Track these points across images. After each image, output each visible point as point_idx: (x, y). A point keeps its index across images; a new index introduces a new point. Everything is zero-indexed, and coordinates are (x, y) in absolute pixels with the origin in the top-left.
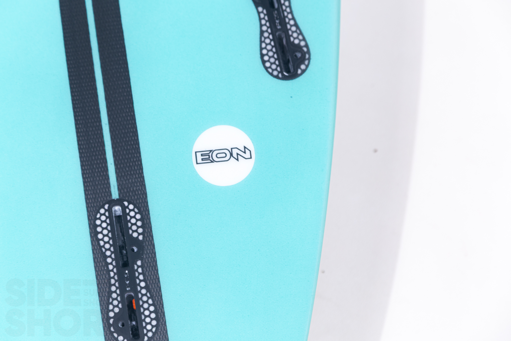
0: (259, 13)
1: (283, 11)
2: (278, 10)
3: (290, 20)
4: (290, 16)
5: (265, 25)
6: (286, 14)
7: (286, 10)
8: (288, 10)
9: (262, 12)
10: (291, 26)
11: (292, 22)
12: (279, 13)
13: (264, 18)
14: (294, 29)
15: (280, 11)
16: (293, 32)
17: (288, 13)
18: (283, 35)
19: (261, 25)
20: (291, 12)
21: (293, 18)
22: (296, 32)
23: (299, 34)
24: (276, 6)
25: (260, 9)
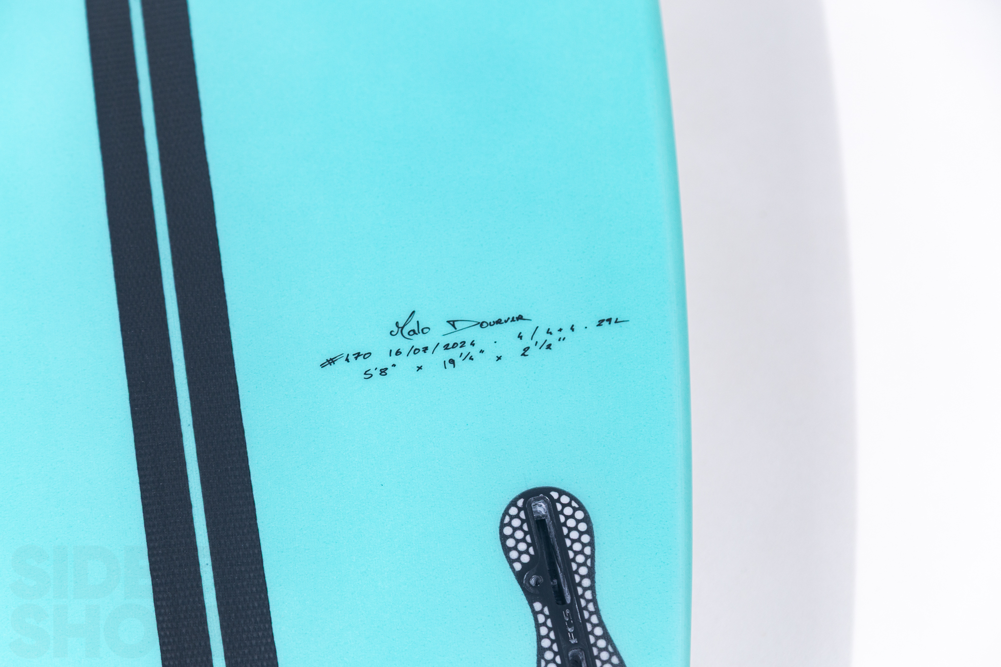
0: (535, 614)
1: (582, 609)
2: (571, 607)
3: (594, 626)
4: (594, 619)
5: (547, 636)
6: (586, 615)
7: (586, 608)
8: (591, 607)
9: (542, 612)
10: (597, 638)
11: (598, 631)
12: (573, 614)
13: (544, 624)
14: (602, 643)
15: (576, 609)
16: (601, 650)
17: (591, 613)
18: (582, 656)
19: (540, 638)
20: (597, 612)
21: (601, 624)
22: (606, 649)
23: (611, 655)
24: (568, 599)
25: (538, 606)
